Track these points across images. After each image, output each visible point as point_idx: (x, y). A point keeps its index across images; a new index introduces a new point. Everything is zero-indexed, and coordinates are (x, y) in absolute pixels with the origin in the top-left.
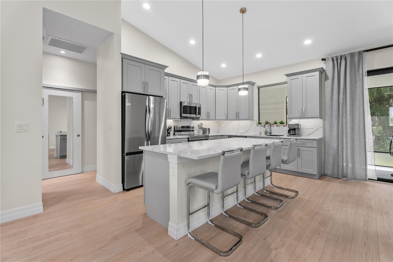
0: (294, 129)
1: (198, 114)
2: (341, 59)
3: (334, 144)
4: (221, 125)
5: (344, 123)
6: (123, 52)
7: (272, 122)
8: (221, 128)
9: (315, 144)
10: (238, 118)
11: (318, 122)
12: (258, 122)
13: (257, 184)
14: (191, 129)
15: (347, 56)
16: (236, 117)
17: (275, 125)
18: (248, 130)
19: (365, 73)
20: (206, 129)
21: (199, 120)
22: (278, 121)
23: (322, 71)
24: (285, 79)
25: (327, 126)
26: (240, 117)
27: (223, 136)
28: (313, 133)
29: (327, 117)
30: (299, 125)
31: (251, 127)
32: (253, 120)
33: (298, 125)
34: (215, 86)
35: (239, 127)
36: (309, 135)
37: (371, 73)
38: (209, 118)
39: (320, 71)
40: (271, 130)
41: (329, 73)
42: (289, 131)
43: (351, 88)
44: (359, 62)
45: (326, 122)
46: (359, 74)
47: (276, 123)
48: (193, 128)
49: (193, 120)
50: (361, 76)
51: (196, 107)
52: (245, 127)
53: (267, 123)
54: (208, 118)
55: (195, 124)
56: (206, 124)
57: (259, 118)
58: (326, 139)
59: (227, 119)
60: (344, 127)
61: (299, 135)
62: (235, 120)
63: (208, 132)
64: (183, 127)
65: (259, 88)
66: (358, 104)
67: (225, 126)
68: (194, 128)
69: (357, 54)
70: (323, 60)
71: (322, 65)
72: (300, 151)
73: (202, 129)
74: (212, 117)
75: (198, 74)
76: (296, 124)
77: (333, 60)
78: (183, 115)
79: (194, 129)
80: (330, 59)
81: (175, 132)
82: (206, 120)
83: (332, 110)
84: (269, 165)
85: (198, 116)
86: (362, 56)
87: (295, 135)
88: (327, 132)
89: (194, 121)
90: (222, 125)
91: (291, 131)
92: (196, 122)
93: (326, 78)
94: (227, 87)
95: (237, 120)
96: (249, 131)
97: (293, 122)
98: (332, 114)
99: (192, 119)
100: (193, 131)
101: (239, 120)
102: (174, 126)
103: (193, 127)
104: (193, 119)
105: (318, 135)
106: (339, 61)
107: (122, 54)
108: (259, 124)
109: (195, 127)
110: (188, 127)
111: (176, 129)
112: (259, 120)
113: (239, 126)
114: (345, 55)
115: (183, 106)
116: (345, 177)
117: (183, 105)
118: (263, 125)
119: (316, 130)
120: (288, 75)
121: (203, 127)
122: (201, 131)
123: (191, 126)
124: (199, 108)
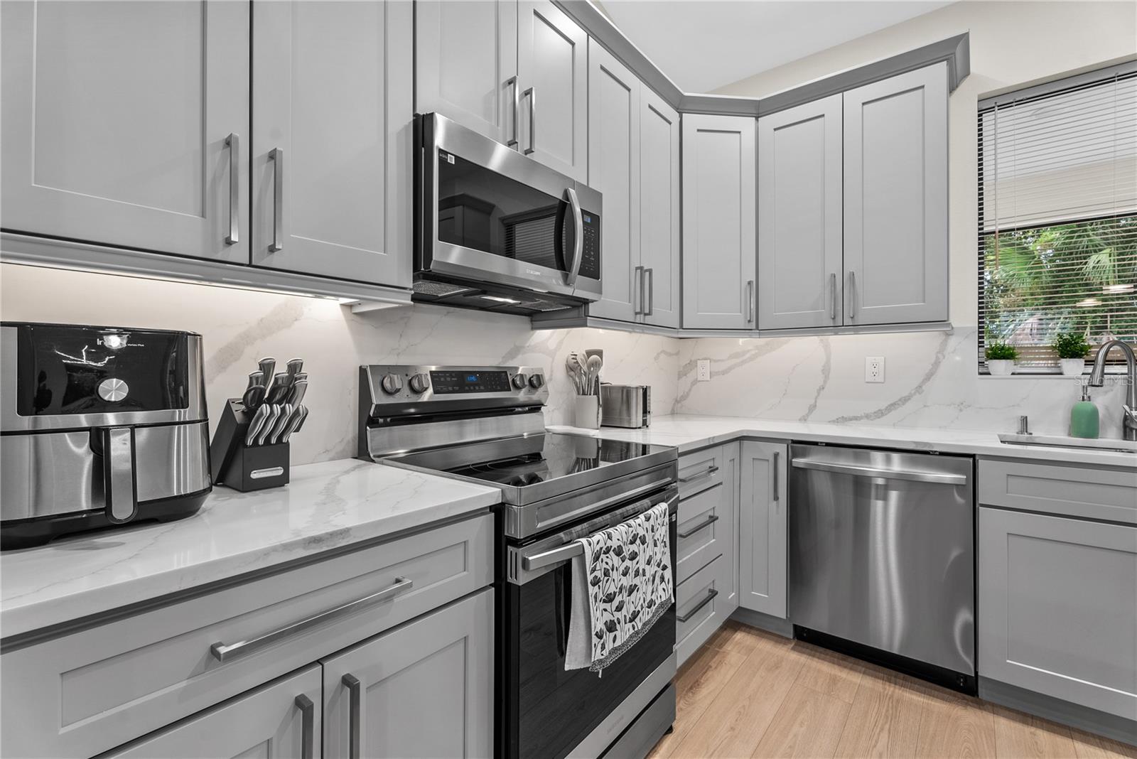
1: (582, 272)
4: (692, 365)
8: (696, 382)
14: (522, 396)
16: (826, 312)
18: (905, 400)
20: (626, 392)
21: (585, 325)
27: (746, 443)
31: (929, 377)
34: (680, 106)
35: (825, 382)
38: (650, 314)
48: (536, 382)
49: (533, 328)
52: (880, 378)
54: (640, 320)
55: (546, 353)
63: (636, 419)
64: (448, 379)
67: (724, 372)
68: (541, 390)
73: (596, 393)
74: (664, 311)
79: (546, 391)
81: (373, 422)
82: (630, 326)
85: (579, 288)
89: (538, 332)
90: (704, 369)
92: (552, 345)
94: (757, 116)
96: (909, 404)
99: (526, 319)
100: (535, 408)
102: (363, 371)
103: (539, 377)
109: (546, 377)
110: (497, 379)
111: (377, 398)
113: (826, 371)
115: (443, 162)
121: (607, 376)
122: (592, 406)
123: (524, 366)
124: (593, 223)
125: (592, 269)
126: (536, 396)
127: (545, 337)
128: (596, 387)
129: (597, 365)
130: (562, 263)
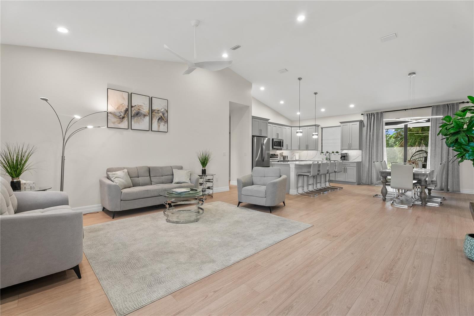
0: (344, 156)
2: (372, 115)
3: (367, 165)
4: (294, 153)
5: (373, 153)
6: (252, 115)
7: (331, 152)
9: (355, 165)
10: (307, 148)
11: (358, 152)
12: (321, 151)
13: (322, 184)
15: (375, 114)
16: (306, 148)
17: (333, 154)
18: (314, 157)
19: (384, 124)
20: (285, 156)
21: (282, 150)
22: (335, 151)
23: (361, 122)
24: (340, 124)
25: (364, 154)
26: (309, 148)
28: (356, 158)
29: (364, 149)
30: (348, 154)
31: (316, 155)
32: (318, 150)
33: (346, 154)
34: (291, 127)
36: (353, 160)
37: (387, 124)
39: (360, 122)
40: (330, 157)
41: (365, 123)
42: (341, 157)
43: (376, 133)
44: (381, 118)
45: (363, 152)
46: (381, 125)
47: (333, 152)
48: (278, 155)
50: (382, 126)
51: (281, 142)
53: (327, 152)
54: (287, 149)
55: (278, 152)
56: (285, 153)
57: (322, 149)
58: (363, 162)
59: (299, 149)
60: (373, 155)
61: (347, 160)
62: (305, 150)
63: (286, 159)
65: (322, 129)
66: (380, 141)
69: (379, 113)
70: (362, 114)
71: (361, 118)
72: (347, 169)
74: (289, 148)
75: (297, 131)
76: (345, 153)
77: (367, 115)
78: (274, 147)
80: (366, 115)
82: (286, 150)
83: (367, 145)
84: (328, 172)
85: (281, 148)
86: (383, 115)
87: (345, 160)
88: (364, 158)
91: (343, 157)
93: (364, 126)
94: (300, 127)
95: (307, 150)
97: (345, 152)
98: (366, 147)
100: (277, 157)
101: (308, 150)
104: (277, 149)
105: (359, 160)
106: (371, 116)
107: (252, 116)
108: (322, 153)
110: (275, 155)
112: (322, 150)
113: (307, 154)
114: (374, 113)
116: (373, 184)
117: (274, 140)
118: (324, 153)
119: (358, 157)
120: (341, 123)
121: (284, 155)
122: (282, 158)
123: (276, 154)
124: (283, 142)
125: (283, 146)
126: (277, 156)
127: (278, 151)
128: (283, 156)
129: (282, 154)
130: (280, 146)
